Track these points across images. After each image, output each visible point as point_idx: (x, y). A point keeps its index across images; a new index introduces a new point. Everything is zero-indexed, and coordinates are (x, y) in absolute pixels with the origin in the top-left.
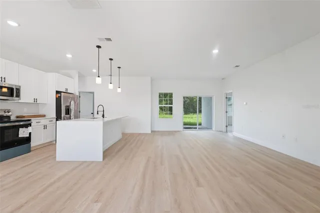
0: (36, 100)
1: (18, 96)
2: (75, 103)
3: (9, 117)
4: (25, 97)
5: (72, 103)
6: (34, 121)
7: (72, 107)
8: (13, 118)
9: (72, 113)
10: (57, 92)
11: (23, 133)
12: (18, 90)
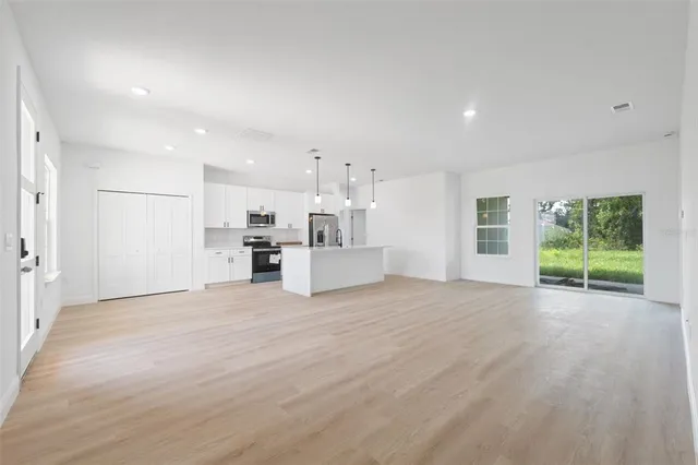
0: (290, 226)
1: (273, 222)
2: (330, 226)
3: (270, 243)
4: (280, 223)
5: (327, 227)
6: (284, 250)
7: (326, 234)
8: (273, 244)
9: (327, 240)
10: (311, 215)
11: (273, 259)
12: (273, 217)
